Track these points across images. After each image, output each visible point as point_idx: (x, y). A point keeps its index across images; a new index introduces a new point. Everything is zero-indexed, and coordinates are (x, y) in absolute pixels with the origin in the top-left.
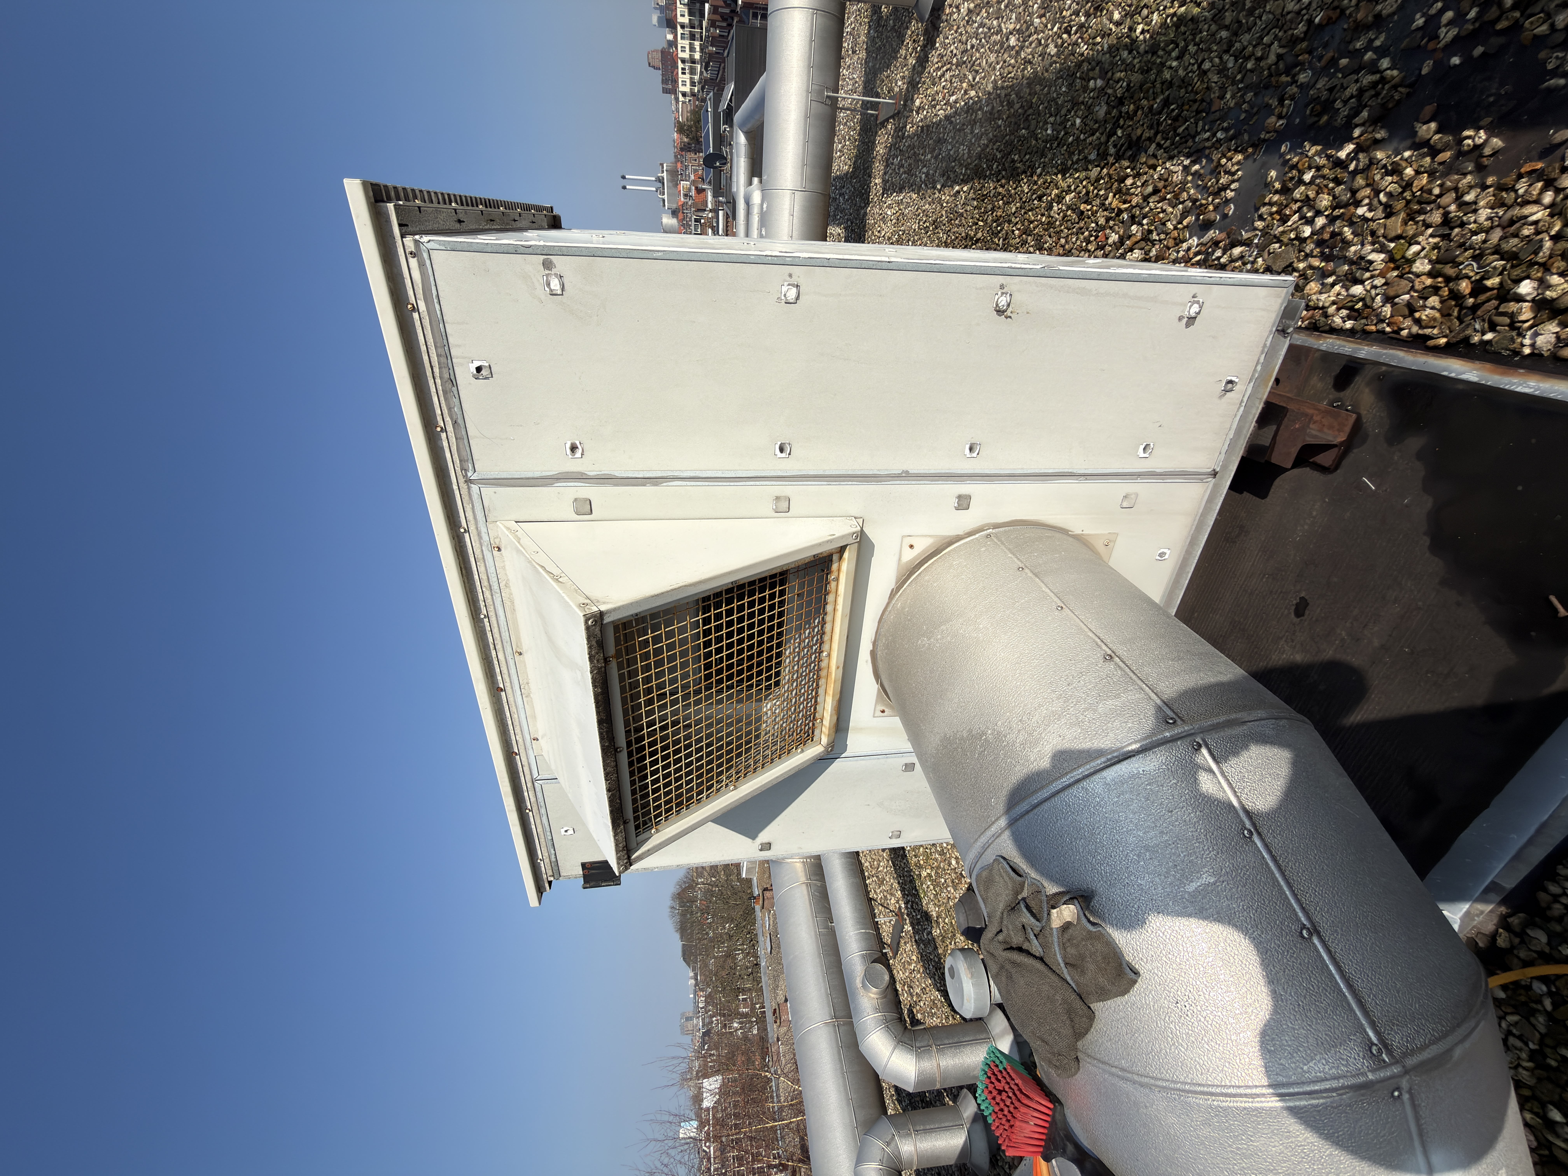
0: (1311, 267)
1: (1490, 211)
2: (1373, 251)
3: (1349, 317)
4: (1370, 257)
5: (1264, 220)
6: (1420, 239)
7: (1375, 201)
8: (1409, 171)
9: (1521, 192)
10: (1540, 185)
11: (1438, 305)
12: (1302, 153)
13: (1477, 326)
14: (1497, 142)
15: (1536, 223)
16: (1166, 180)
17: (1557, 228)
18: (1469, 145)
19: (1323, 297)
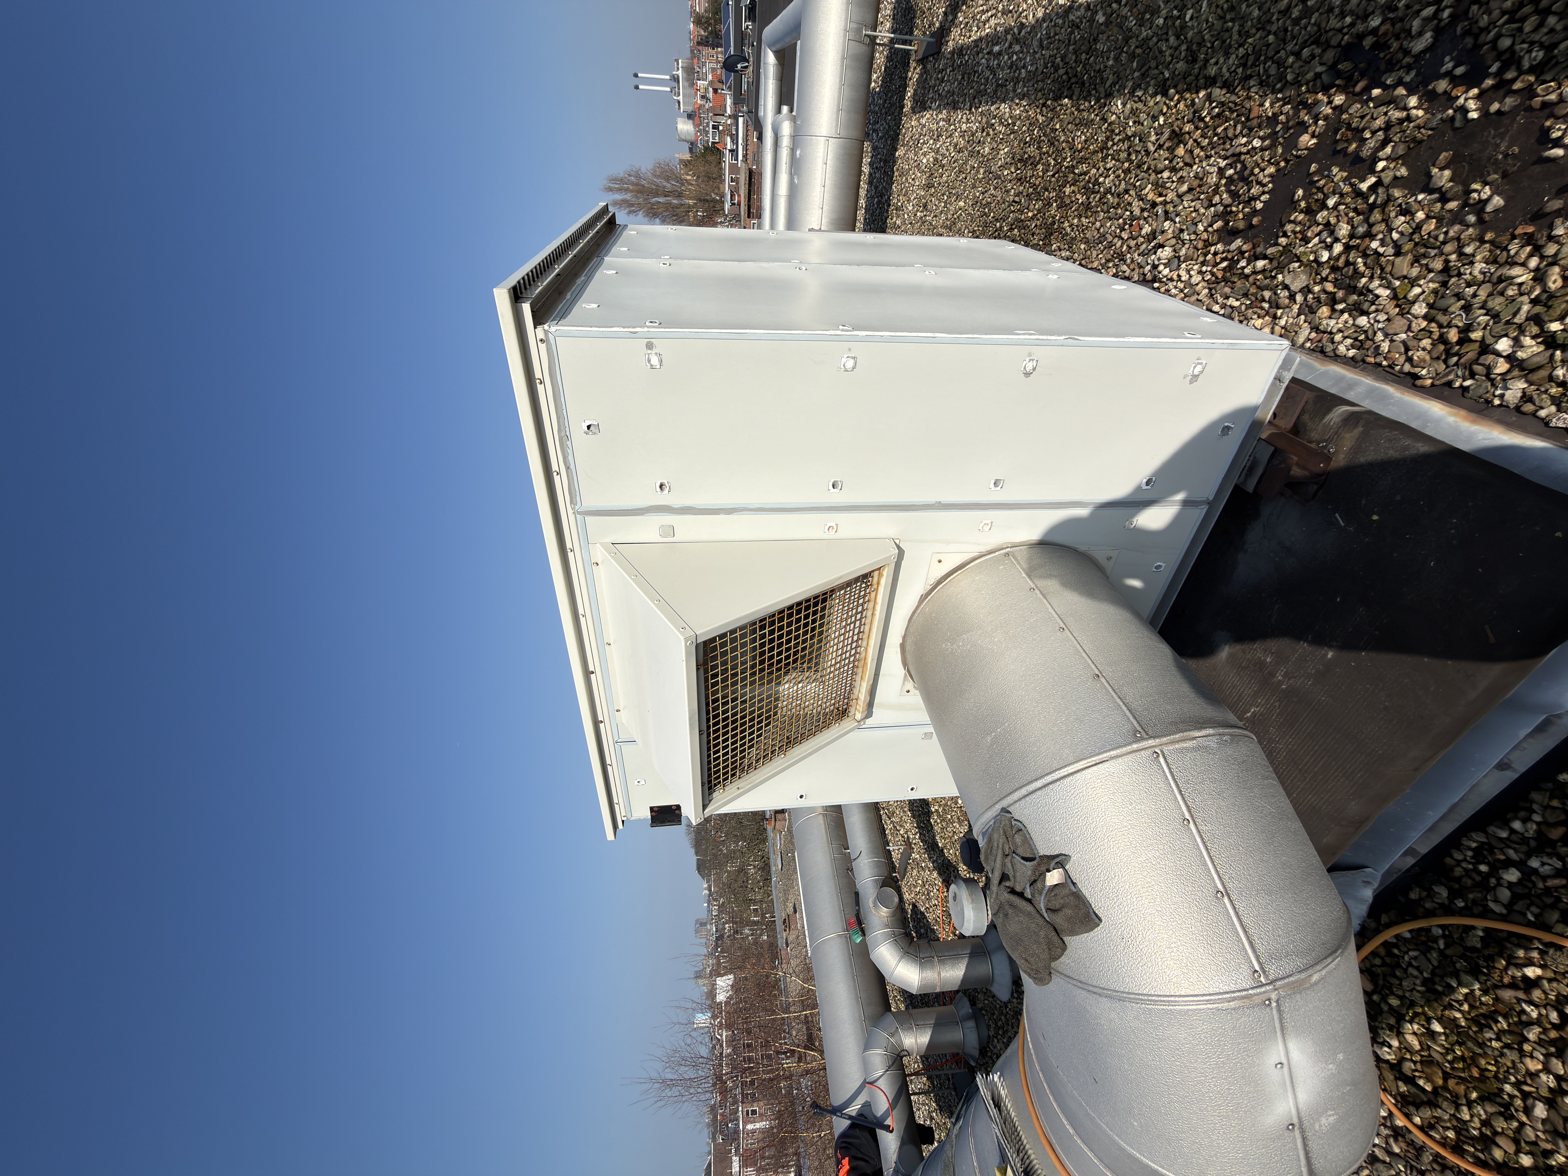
0: (1324, 291)
1: (1484, 265)
2: (1380, 286)
3: (1353, 346)
4: (1377, 292)
5: (1288, 237)
6: (1422, 282)
7: (1388, 239)
8: (1420, 215)
9: (1512, 252)
10: (1528, 249)
11: (1429, 347)
12: (1328, 176)
13: (1460, 373)
14: (1498, 201)
15: (1521, 285)
16: (1201, 179)
17: (1537, 292)
18: (1475, 199)
19: (1332, 322)
